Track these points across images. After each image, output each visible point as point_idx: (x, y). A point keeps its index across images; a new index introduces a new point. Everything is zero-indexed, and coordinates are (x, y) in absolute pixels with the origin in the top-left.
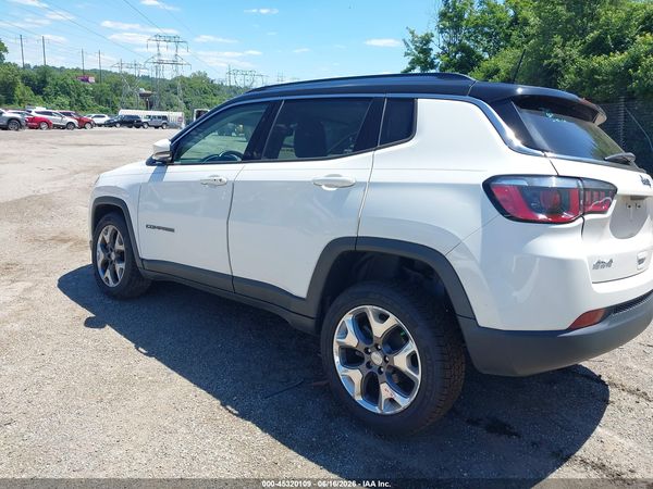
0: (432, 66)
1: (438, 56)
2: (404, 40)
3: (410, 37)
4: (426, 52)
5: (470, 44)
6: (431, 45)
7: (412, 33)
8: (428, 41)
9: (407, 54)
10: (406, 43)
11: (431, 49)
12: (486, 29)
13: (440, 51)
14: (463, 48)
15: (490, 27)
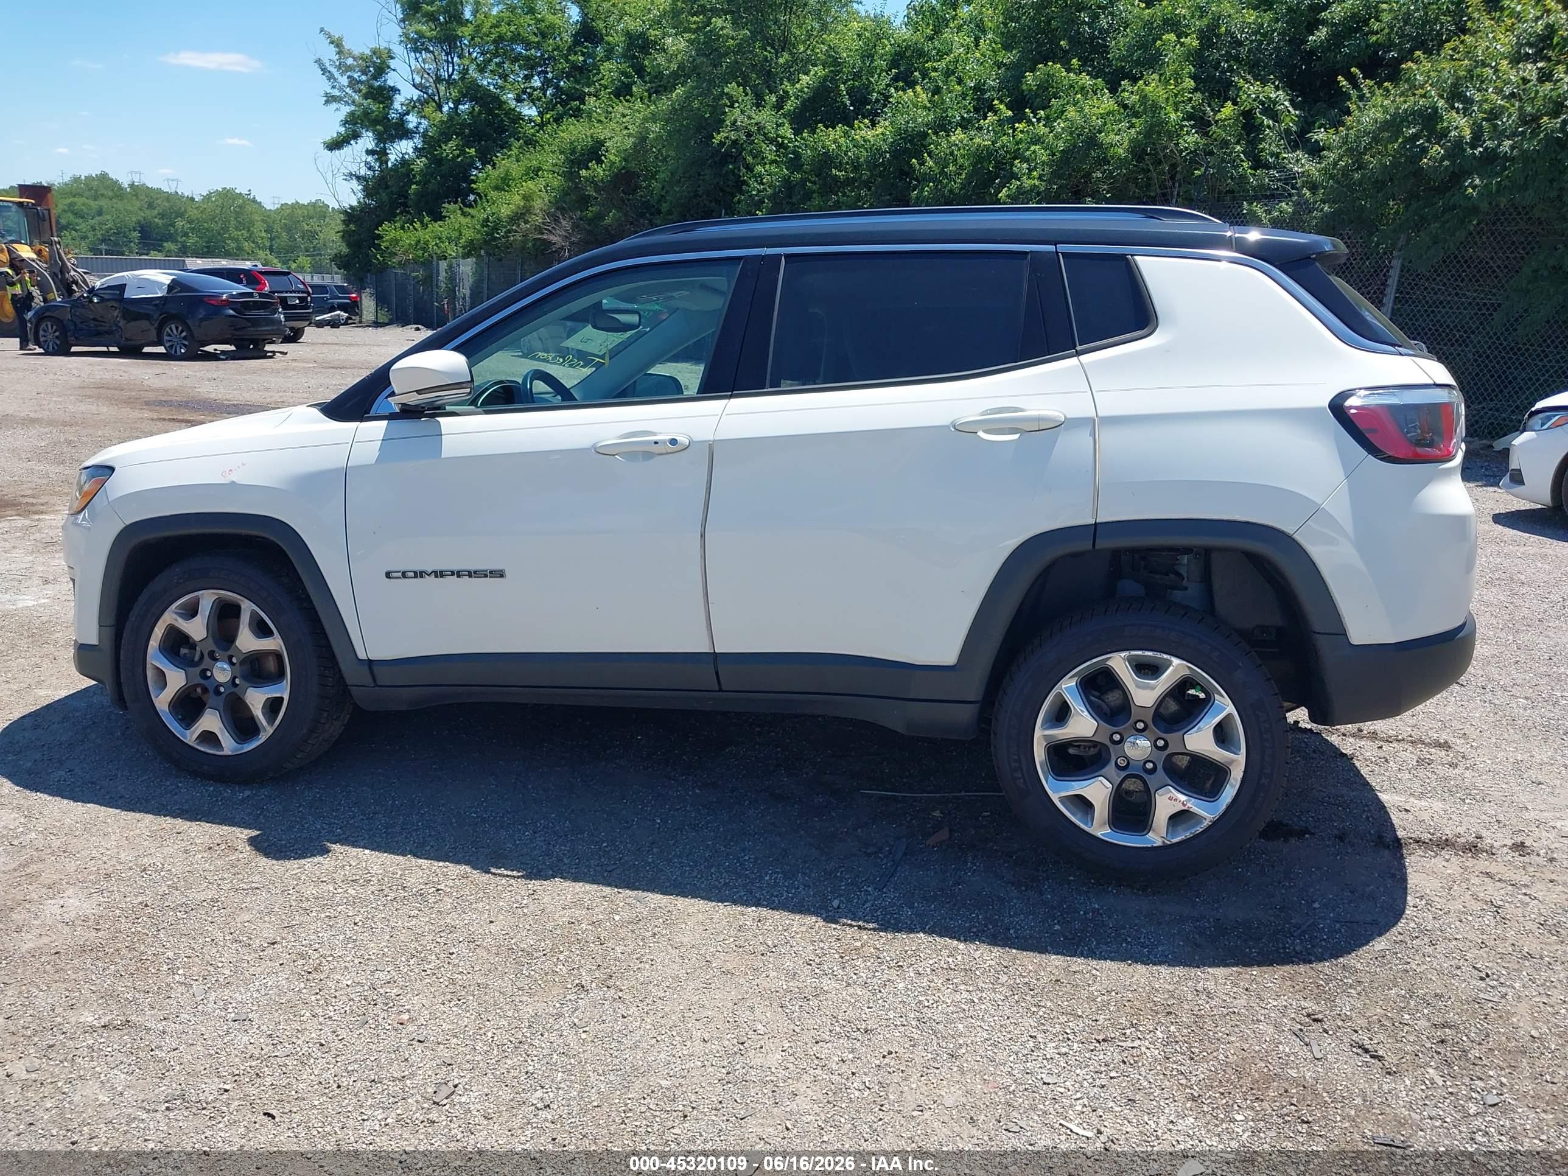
0: (401, 131)
1: (412, 106)
2: (319, 61)
3: (329, 54)
4: (384, 95)
5: (486, 81)
6: (391, 79)
7: (338, 44)
8: (381, 70)
9: (330, 99)
10: (324, 70)
11: (395, 90)
12: (519, 49)
13: (415, 94)
14: (472, 92)
15: (528, 45)
